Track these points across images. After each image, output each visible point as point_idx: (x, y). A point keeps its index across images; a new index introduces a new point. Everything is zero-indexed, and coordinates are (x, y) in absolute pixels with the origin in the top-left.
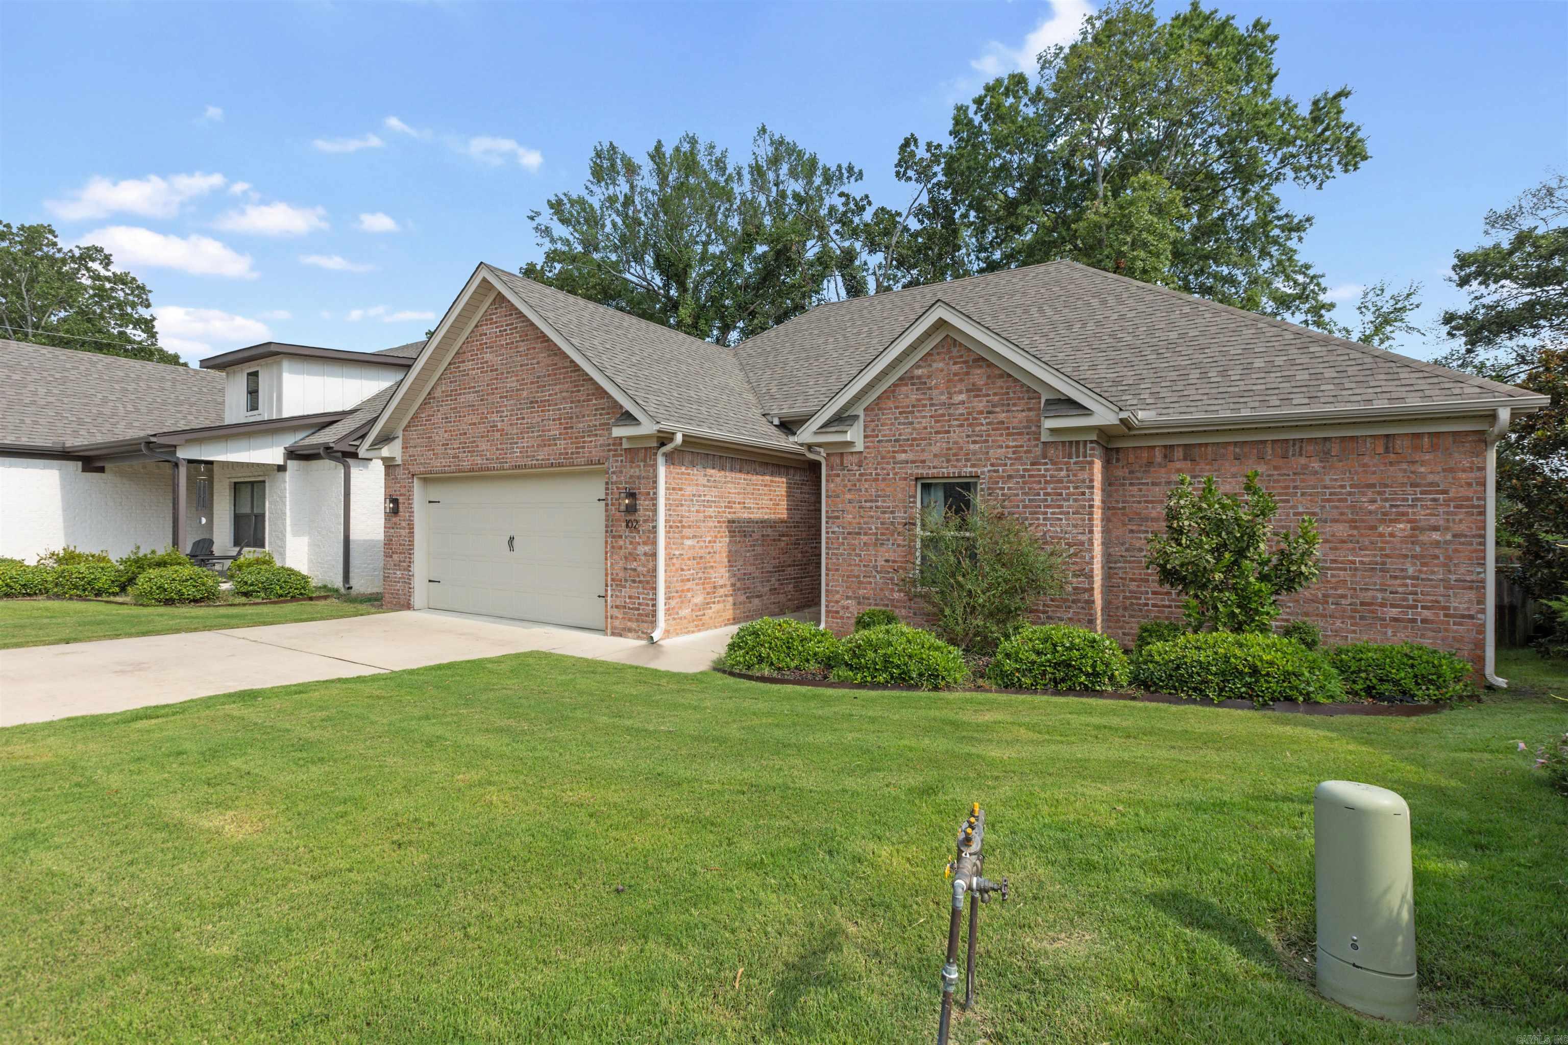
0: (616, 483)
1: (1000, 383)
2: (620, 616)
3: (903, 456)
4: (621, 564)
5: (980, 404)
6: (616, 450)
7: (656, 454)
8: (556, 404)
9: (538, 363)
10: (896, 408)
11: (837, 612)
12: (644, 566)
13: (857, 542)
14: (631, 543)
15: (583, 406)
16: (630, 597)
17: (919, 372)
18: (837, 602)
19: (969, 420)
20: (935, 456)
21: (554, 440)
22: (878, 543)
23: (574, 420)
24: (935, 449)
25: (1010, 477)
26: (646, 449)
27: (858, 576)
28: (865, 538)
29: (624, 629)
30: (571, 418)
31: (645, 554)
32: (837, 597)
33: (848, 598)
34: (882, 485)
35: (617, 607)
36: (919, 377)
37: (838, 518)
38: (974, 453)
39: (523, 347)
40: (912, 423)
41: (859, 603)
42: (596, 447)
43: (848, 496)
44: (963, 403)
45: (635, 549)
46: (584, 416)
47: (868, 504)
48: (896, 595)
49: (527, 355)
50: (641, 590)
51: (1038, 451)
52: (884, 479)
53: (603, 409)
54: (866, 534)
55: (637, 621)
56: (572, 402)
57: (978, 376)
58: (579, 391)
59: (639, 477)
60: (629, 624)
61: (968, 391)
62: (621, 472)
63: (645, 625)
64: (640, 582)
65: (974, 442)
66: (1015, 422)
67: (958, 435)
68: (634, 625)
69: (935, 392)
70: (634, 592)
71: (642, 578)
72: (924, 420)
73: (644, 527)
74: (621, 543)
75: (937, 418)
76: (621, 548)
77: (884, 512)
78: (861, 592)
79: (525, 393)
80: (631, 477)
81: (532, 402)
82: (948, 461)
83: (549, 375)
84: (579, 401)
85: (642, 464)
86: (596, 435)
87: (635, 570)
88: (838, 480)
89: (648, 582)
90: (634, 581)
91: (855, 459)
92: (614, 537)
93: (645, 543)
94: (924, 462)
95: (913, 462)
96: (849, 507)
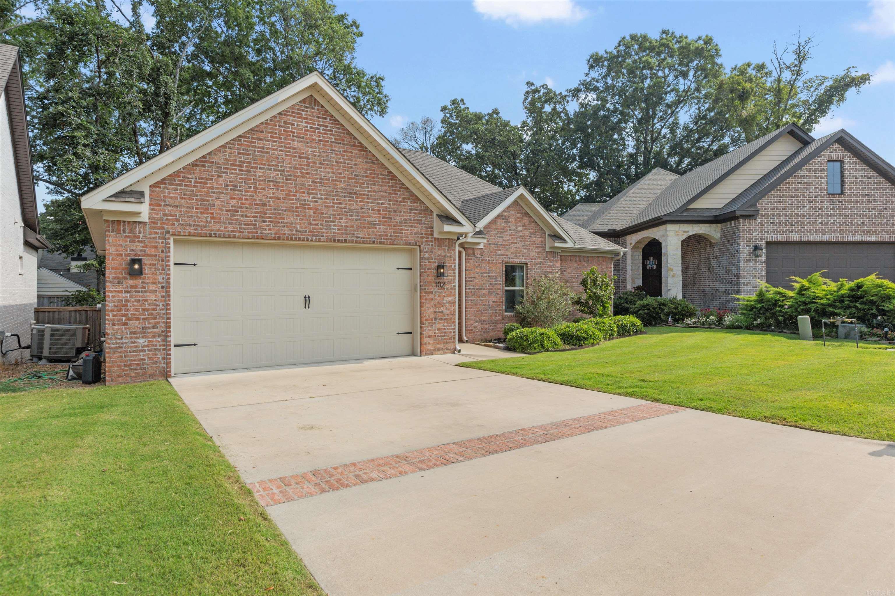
0: (428, 258)
1: (533, 224)
2: (432, 342)
3: (499, 252)
4: (432, 309)
5: (527, 233)
6: (428, 238)
7: (455, 243)
8: (375, 199)
9: (356, 165)
10: (497, 229)
11: (472, 330)
12: (448, 310)
13: (480, 293)
14: (439, 296)
15: (400, 205)
16: (438, 329)
17: (505, 214)
18: (472, 324)
19: (523, 238)
20: (512, 253)
21: (374, 224)
22: (490, 294)
23: (392, 213)
24: (512, 250)
25: (537, 264)
26: (449, 239)
27: (481, 311)
28: (484, 291)
29: (434, 350)
30: (389, 211)
31: (449, 302)
32: (472, 322)
33: (476, 322)
34: (491, 265)
35: (429, 337)
36: (505, 216)
37: (471, 281)
38: (525, 253)
39: (338, 148)
40: (502, 237)
41: (482, 324)
42: (411, 234)
43: (476, 270)
44: (521, 231)
45: (442, 299)
46: (401, 212)
47: (485, 275)
48: (497, 318)
49: (342, 155)
50: (446, 324)
51: (545, 254)
52: (492, 263)
53: (417, 210)
54: (484, 289)
55: (444, 343)
56: (390, 200)
57: (526, 220)
58: (396, 194)
59: (444, 256)
60: (438, 346)
61: (523, 226)
62: (432, 252)
63: (450, 345)
64: (445, 319)
65: (525, 249)
66: (538, 242)
67: (520, 245)
68: (441, 346)
69: (511, 224)
70: (441, 326)
71: (447, 317)
72: (507, 236)
73: (448, 286)
74: (432, 296)
75: (512, 236)
76: (432, 299)
77: (492, 279)
78: (482, 318)
79: (342, 185)
80: (439, 256)
81: (350, 193)
82: (516, 256)
83: (367, 177)
84: (396, 201)
85: (446, 248)
86: (412, 226)
87: (442, 312)
88: (471, 261)
89: (451, 319)
90: (441, 319)
91: (479, 251)
92: (426, 293)
93: (448, 296)
94: (507, 255)
95: (503, 255)
96: (476, 276)
